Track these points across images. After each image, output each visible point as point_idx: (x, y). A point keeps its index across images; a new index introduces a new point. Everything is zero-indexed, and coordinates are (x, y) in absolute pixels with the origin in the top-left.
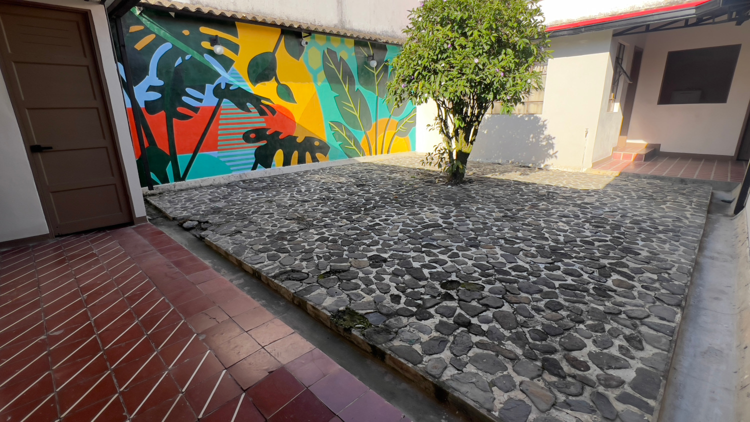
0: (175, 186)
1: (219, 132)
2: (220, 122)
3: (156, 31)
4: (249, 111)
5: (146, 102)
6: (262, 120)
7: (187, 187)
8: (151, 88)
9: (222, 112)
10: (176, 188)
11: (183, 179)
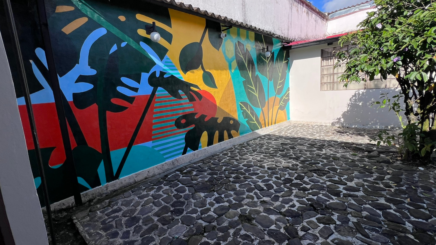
0: (107, 187)
1: (154, 121)
2: (155, 110)
3: (89, 14)
4: (180, 98)
5: (75, 95)
6: (191, 105)
7: (121, 185)
8: (82, 79)
9: (156, 100)
10: (108, 190)
11: (117, 177)
